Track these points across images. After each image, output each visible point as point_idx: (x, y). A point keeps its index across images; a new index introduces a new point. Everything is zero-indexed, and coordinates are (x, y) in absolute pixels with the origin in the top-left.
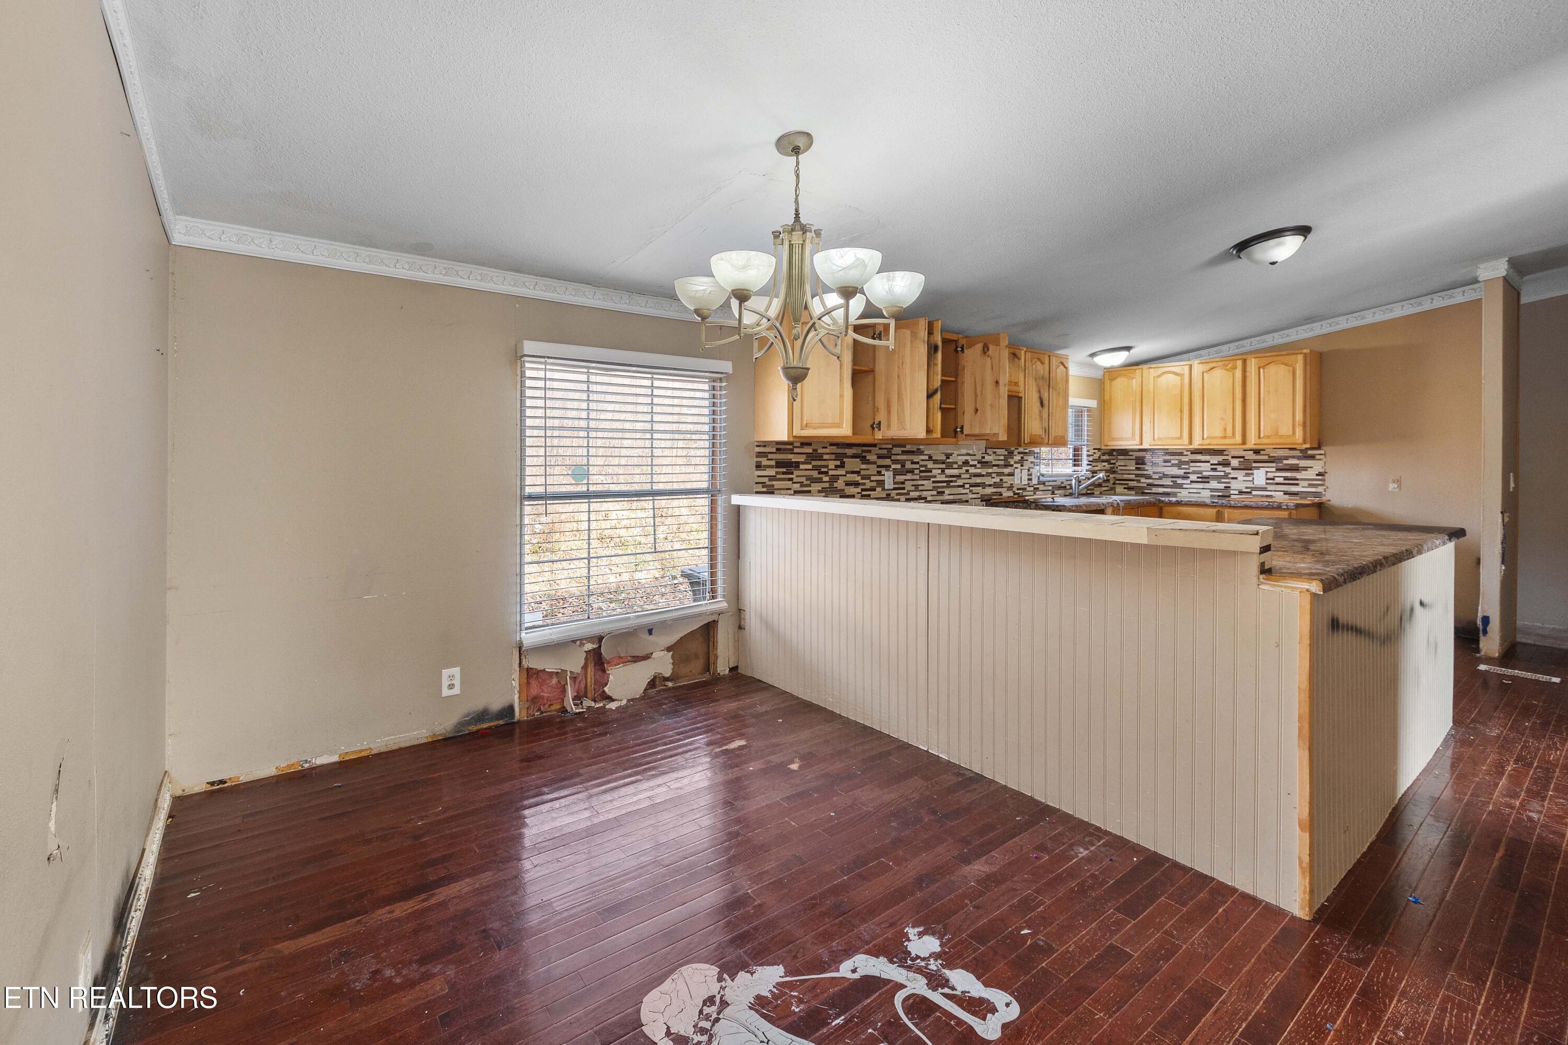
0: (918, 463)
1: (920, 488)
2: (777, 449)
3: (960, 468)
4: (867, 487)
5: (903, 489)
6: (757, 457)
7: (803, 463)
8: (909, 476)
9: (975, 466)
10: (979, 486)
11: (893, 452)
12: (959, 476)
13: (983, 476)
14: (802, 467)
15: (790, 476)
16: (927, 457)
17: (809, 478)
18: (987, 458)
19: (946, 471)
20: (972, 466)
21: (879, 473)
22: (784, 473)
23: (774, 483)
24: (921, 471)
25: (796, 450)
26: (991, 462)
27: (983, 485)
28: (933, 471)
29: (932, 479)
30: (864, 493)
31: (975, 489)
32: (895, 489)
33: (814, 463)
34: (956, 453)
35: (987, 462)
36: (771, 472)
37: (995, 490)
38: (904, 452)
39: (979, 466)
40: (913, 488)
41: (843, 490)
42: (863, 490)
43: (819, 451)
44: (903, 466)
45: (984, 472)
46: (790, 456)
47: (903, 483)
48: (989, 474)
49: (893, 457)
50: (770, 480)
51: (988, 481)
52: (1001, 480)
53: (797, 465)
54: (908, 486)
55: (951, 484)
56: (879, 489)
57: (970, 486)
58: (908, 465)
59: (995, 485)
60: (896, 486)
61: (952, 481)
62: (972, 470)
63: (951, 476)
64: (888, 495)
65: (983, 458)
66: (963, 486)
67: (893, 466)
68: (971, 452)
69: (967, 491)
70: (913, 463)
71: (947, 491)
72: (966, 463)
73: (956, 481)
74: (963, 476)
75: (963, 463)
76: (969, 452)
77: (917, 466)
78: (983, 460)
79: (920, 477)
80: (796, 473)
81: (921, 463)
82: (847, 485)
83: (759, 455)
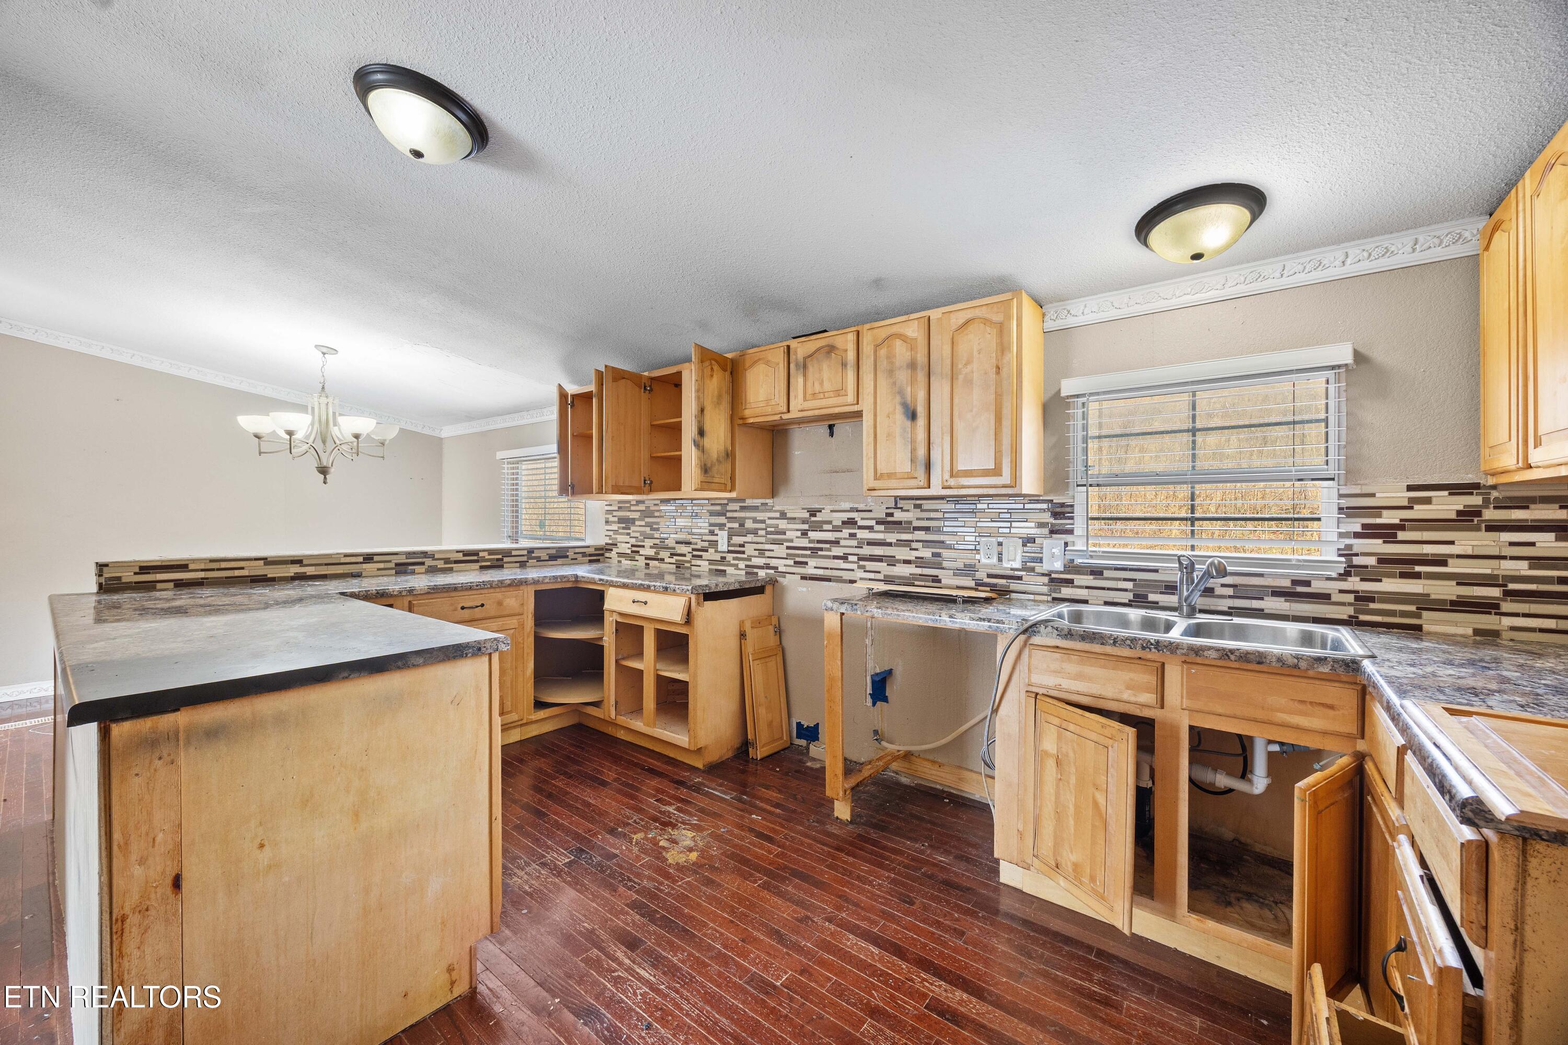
0: (763, 522)
1: (767, 554)
2: (619, 508)
3: (836, 529)
4: (698, 547)
5: (743, 553)
6: (606, 514)
7: (639, 520)
8: (750, 538)
9: (870, 528)
10: (881, 561)
11: (729, 508)
12: (836, 543)
13: (890, 544)
14: (637, 523)
15: (628, 531)
16: (777, 515)
17: (642, 533)
18: (898, 516)
19: (810, 534)
20: (860, 528)
21: (712, 533)
22: (624, 528)
23: (617, 536)
24: (768, 533)
25: (633, 508)
26: (910, 523)
27: (892, 561)
28: (788, 533)
29: (786, 544)
30: (695, 553)
31: (870, 565)
32: (729, 552)
33: (647, 520)
34: (828, 508)
35: (900, 523)
36: (615, 527)
37: (919, 571)
38: (743, 508)
39: (882, 528)
40: (756, 553)
41: (674, 548)
42: (694, 550)
43: (651, 509)
44: (742, 525)
45: (892, 538)
46: (628, 514)
47: (743, 546)
48: (906, 543)
49: (729, 515)
50: (614, 534)
51: (902, 553)
52: (935, 555)
53: (633, 521)
54: (749, 550)
55: (820, 553)
56: (711, 550)
57: (860, 559)
58: (749, 524)
59: (920, 562)
60: (731, 548)
61: (821, 549)
62: (863, 534)
63: (819, 542)
64: (723, 558)
65: (891, 515)
66: (844, 558)
67: (729, 525)
68: (861, 506)
69: (854, 566)
70: (755, 521)
71: (812, 562)
72: (851, 523)
73: (829, 550)
74: (842, 543)
75: (844, 523)
76: (856, 506)
77: (763, 526)
78: (890, 519)
80: (633, 528)
81: (768, 522)
82: (677, 543)
83: (608, 512)
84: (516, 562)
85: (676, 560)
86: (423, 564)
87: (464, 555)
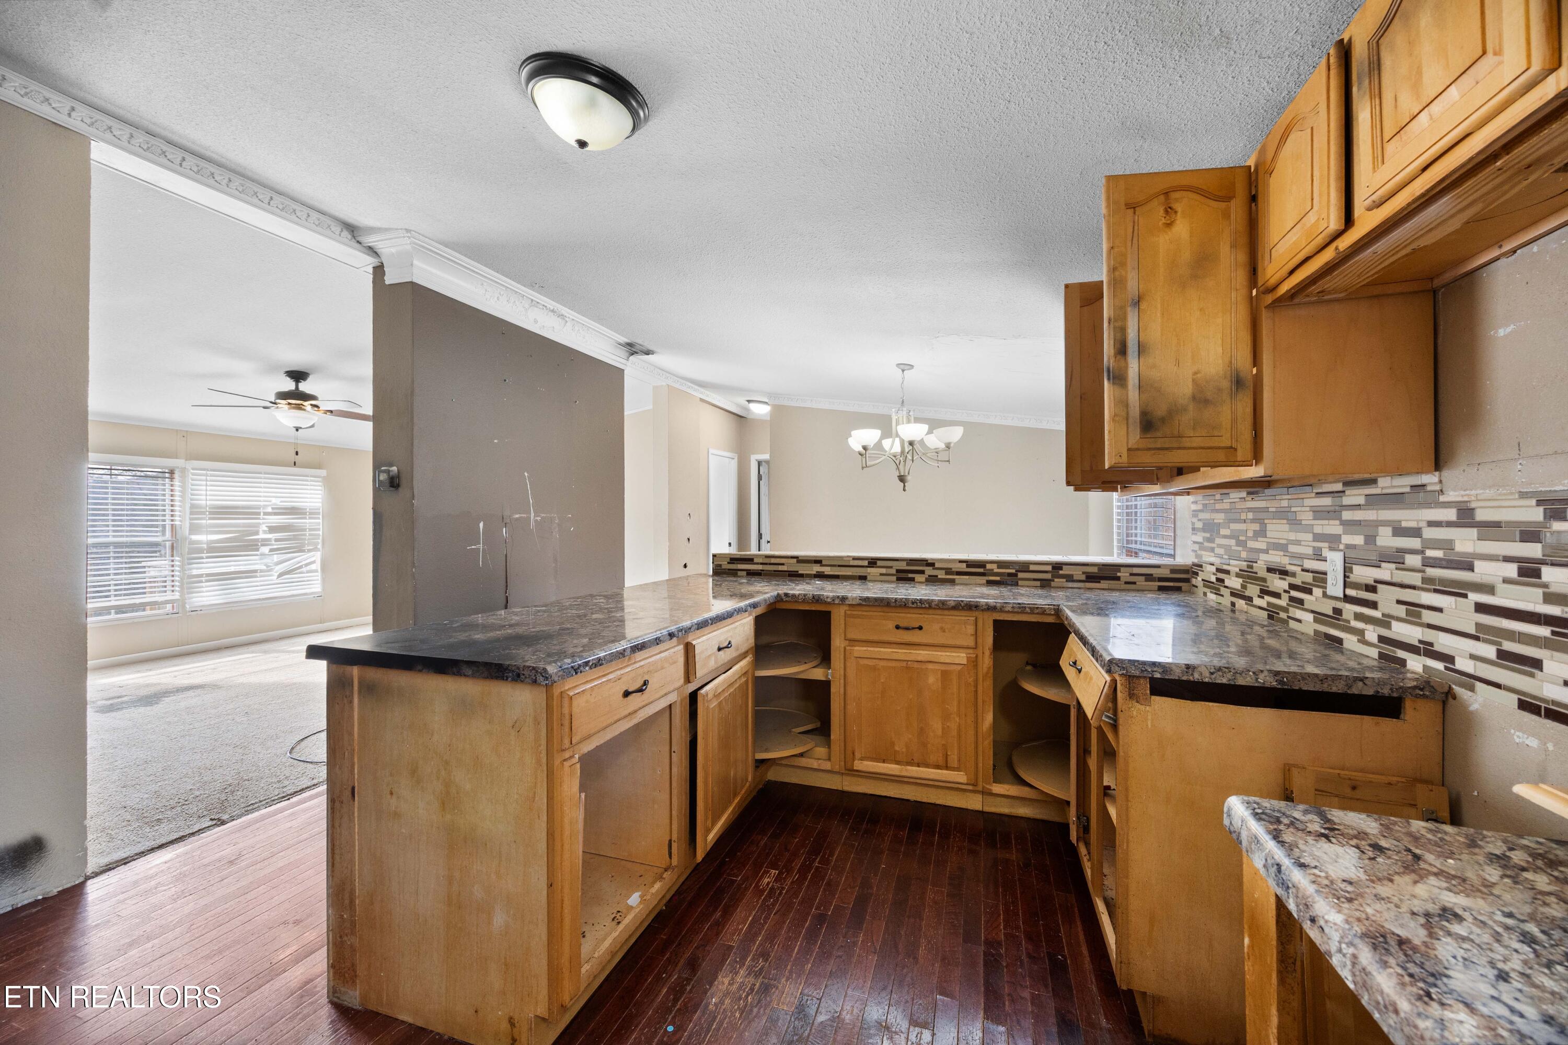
0: (1415, 532)
1: (1428, 617)
2: (1204, 506)
4: (1297, 581)
5: (1374, 605)
6: (1194, 516)
8: (1385, 572)
11: (1346, 501)
14: (1223, 531)
15: (1213, 545)
16: (1451, 515)
17: (1227, 548)
19: (1546, 573)
21: (1319, 557)
22: (1209, 540)
23: (1203, 553)
24: (1429, 563)
25: (1218, 506)
28: (1479, 565)
29: (1475, 597)
30: (1294, 593)
32: (1347, 599)
33: (1234, 526)
36: (1200, 537)
38: (1373, 501)
40: (1401, 611)
41: (1265, 580)
42: (1293, 587)
44: (1370, 539)
46: (1214, 516)
47: (1371, 589)
49: (1347, 515)
50: (1200, 548)
53: (1218, 528)
54: (1387, 598)
56: (1317, 592)
58: (1386, 539)
60: (1351, 592)
64: (1338, 611)
67: (1347, 539)
70: (1399, 531)
71: (1552, 661)
77: (1415, 543)
79: (1424, 580)
80: (1218, 541)
81: (1430, 533)
82: (1270, 570)
83: (1194, 513)
84: (1035, 580)
85: (1269, 604)
86: (922, 572)
87: (968, 566)
